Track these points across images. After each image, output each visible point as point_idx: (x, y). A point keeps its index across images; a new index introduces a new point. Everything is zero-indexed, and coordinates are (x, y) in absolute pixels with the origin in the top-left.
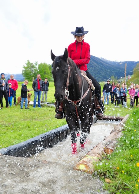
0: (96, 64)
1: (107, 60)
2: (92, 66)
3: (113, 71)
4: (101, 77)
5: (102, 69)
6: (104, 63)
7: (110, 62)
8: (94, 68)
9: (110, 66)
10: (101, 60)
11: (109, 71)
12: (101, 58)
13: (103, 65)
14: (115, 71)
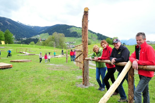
0: (16, 26)
1: (24, 25)
2: (14, 28)
3: (28, 32)
4: (20, 35)
5: (21, 30)
6: (22, 27)
7: (26, 26)
8: (15, 29)
9: (26, 28)
10: (20, 24)
11: (25, 31)
12: (20, 23)
13: (21, 27)
14: (29, 32)
